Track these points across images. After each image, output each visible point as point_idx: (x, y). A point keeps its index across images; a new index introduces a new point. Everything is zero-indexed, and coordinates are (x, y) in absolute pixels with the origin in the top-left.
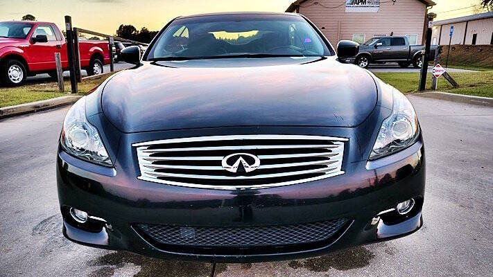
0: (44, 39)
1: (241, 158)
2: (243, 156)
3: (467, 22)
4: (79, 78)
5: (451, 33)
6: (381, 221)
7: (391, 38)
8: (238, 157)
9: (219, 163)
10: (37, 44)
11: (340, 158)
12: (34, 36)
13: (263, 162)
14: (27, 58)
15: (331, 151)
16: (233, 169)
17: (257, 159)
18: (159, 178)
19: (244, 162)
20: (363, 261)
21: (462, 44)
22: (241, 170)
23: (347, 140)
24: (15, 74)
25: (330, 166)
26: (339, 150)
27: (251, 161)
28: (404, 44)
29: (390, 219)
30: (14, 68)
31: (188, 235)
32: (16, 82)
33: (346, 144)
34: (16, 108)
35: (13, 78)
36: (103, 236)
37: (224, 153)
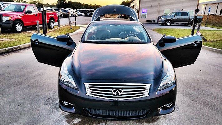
0: (30, 12)
1: (118, 90)
2: (119, 90)
3: (218, 3)
4: (47, 31)
5: (209, 11)
6: (161, 109)
7: (181, 13)
8: (117, 90)
9: (111, 91)
10: (27, 14)
11: (148, 90)
12: (26, 11)
13: (124, 92)
14: (23, 20)
15: (145, 88)
16: (115, 94)
17: (123, 91)
18: (92, 95)
19: (119, 92)
20: (155, 121)
21: (215, 14)
22: (118, 94)
23: (151, 85)
24: (19, 27)
25: (145, 93)
26: (148, 88)
27: (121, 91)
28: (187, 15)
29: (164, 109)
30: (18, 25)
31: (100, 112)
32: (19, 31)
33: (151, 86)
34: (23, 46)
35: (18, 29)
36: (73, 110)
37: (113, 88)
